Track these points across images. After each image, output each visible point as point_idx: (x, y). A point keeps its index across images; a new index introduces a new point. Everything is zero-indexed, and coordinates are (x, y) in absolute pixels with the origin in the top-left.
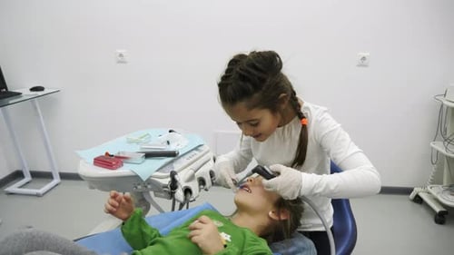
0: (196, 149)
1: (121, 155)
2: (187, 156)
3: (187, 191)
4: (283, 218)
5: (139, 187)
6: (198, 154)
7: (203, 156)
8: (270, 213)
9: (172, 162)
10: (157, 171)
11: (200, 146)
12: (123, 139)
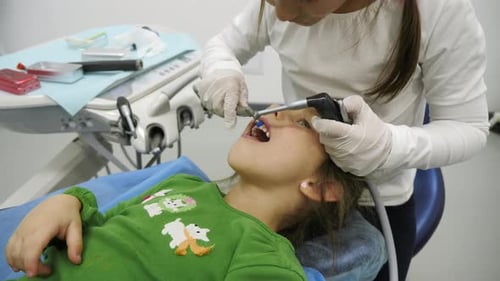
0: (180, 57)
1: (43, 68)
2: (161, 70)
3: (156, 131)
4: (329, 197)
5: (89, 124)
6: (182, 65)
7: (191, 68)
8: (304, 185)
9: (131, 79)
10: (99, 96)
11: (188, 52)
12: (61, 42)
